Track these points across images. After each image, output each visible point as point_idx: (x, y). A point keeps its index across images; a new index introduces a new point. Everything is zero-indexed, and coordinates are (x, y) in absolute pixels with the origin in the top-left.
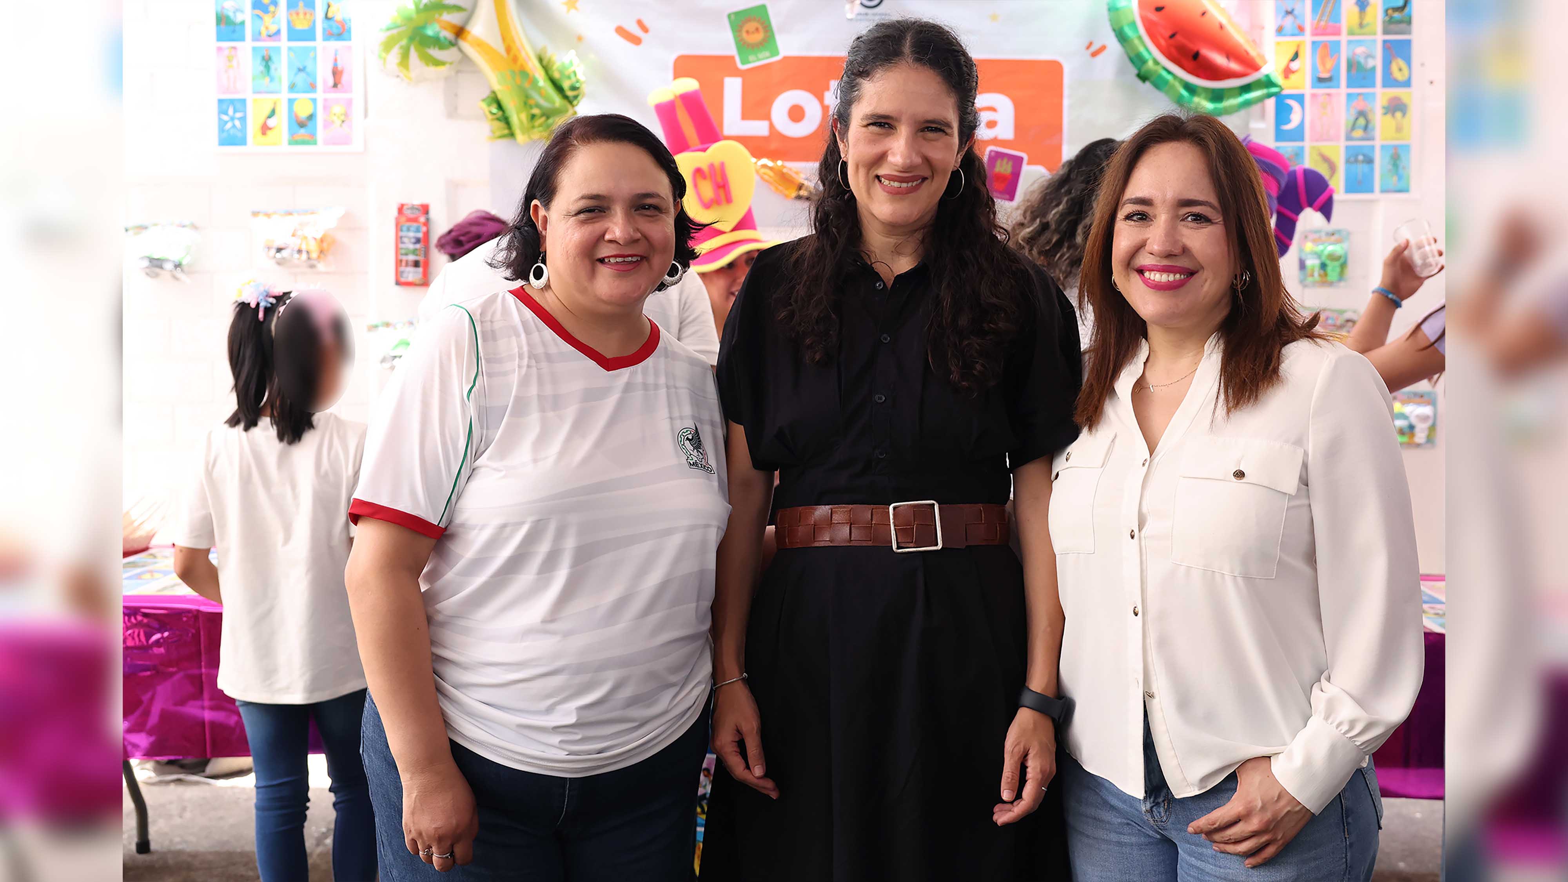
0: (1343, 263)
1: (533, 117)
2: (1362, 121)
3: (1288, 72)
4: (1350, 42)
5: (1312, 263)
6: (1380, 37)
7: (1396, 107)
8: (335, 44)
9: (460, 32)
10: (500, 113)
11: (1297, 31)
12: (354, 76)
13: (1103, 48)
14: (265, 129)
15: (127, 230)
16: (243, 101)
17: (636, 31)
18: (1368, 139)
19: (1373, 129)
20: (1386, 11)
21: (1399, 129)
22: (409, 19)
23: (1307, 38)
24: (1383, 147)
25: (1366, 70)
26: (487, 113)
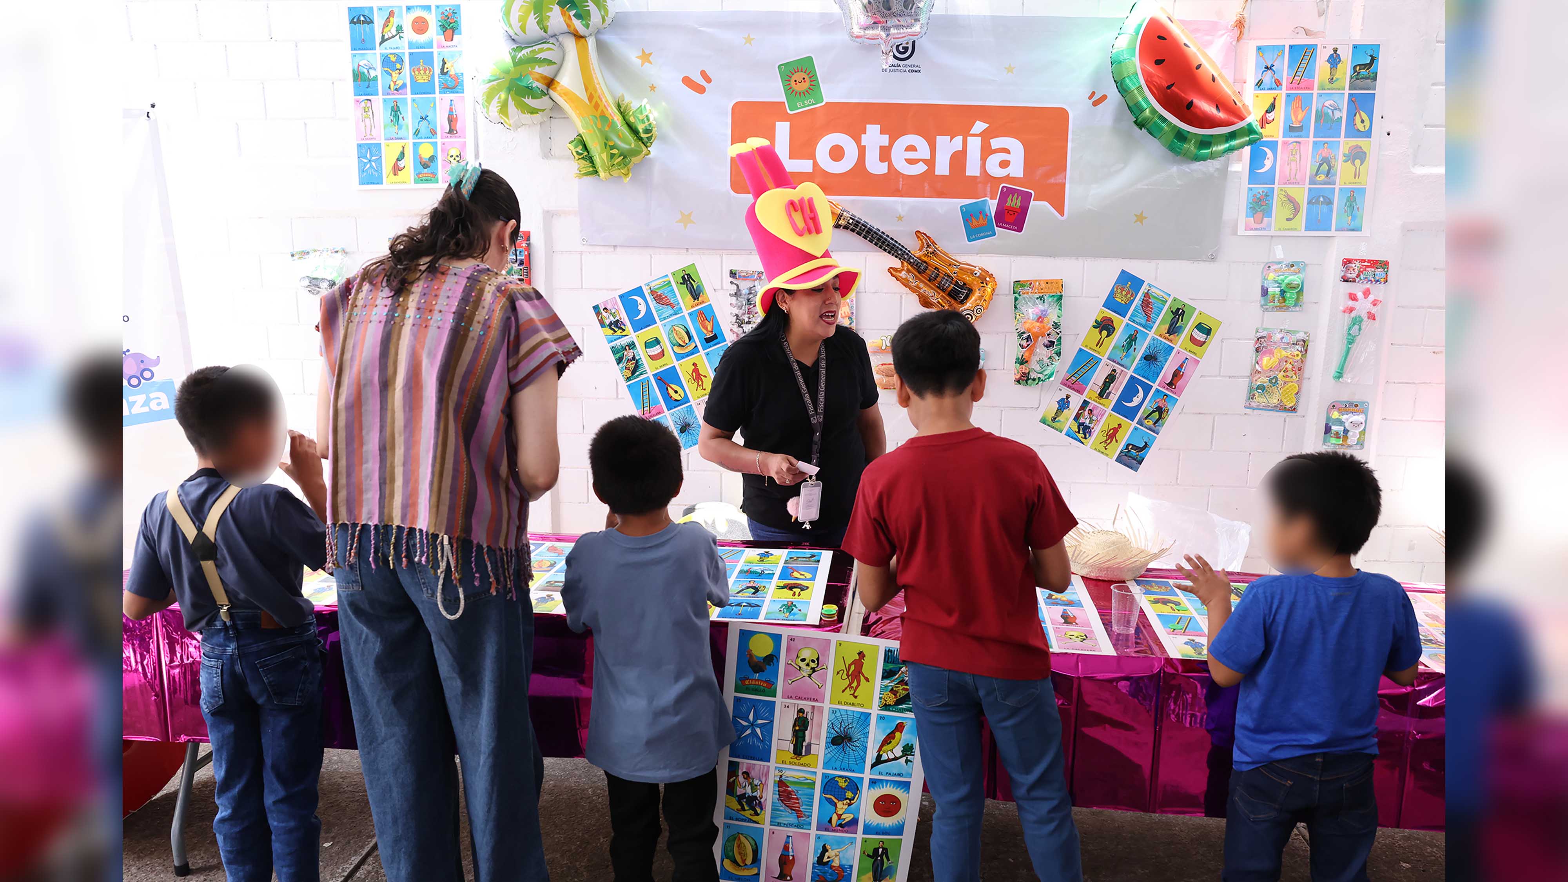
0: (1299, 290)
1: (612, 156)
2: (1325, 167)
3: (1264, 122)
4: (1320, 95)
5: (1274, 290)
6: (1347, 92)
7: (1357, 155)
8: (449, 96)
9: (550, 83)
10: (586, 153)
11: (1274, 85)
12: (466, 122)
13: (1104, 97)
14: (396, 169)
15: (293, 255)
16: (379, 145)
17: (701, 81)
18: (1330, 184)
19: (1335, 175)
20: (1355, 67)
21: (1357, 175)
22: (507, 72)
23: (1283, 92)
24: (1341, 189)
25: (1332, 121)
26: (575, 154)
